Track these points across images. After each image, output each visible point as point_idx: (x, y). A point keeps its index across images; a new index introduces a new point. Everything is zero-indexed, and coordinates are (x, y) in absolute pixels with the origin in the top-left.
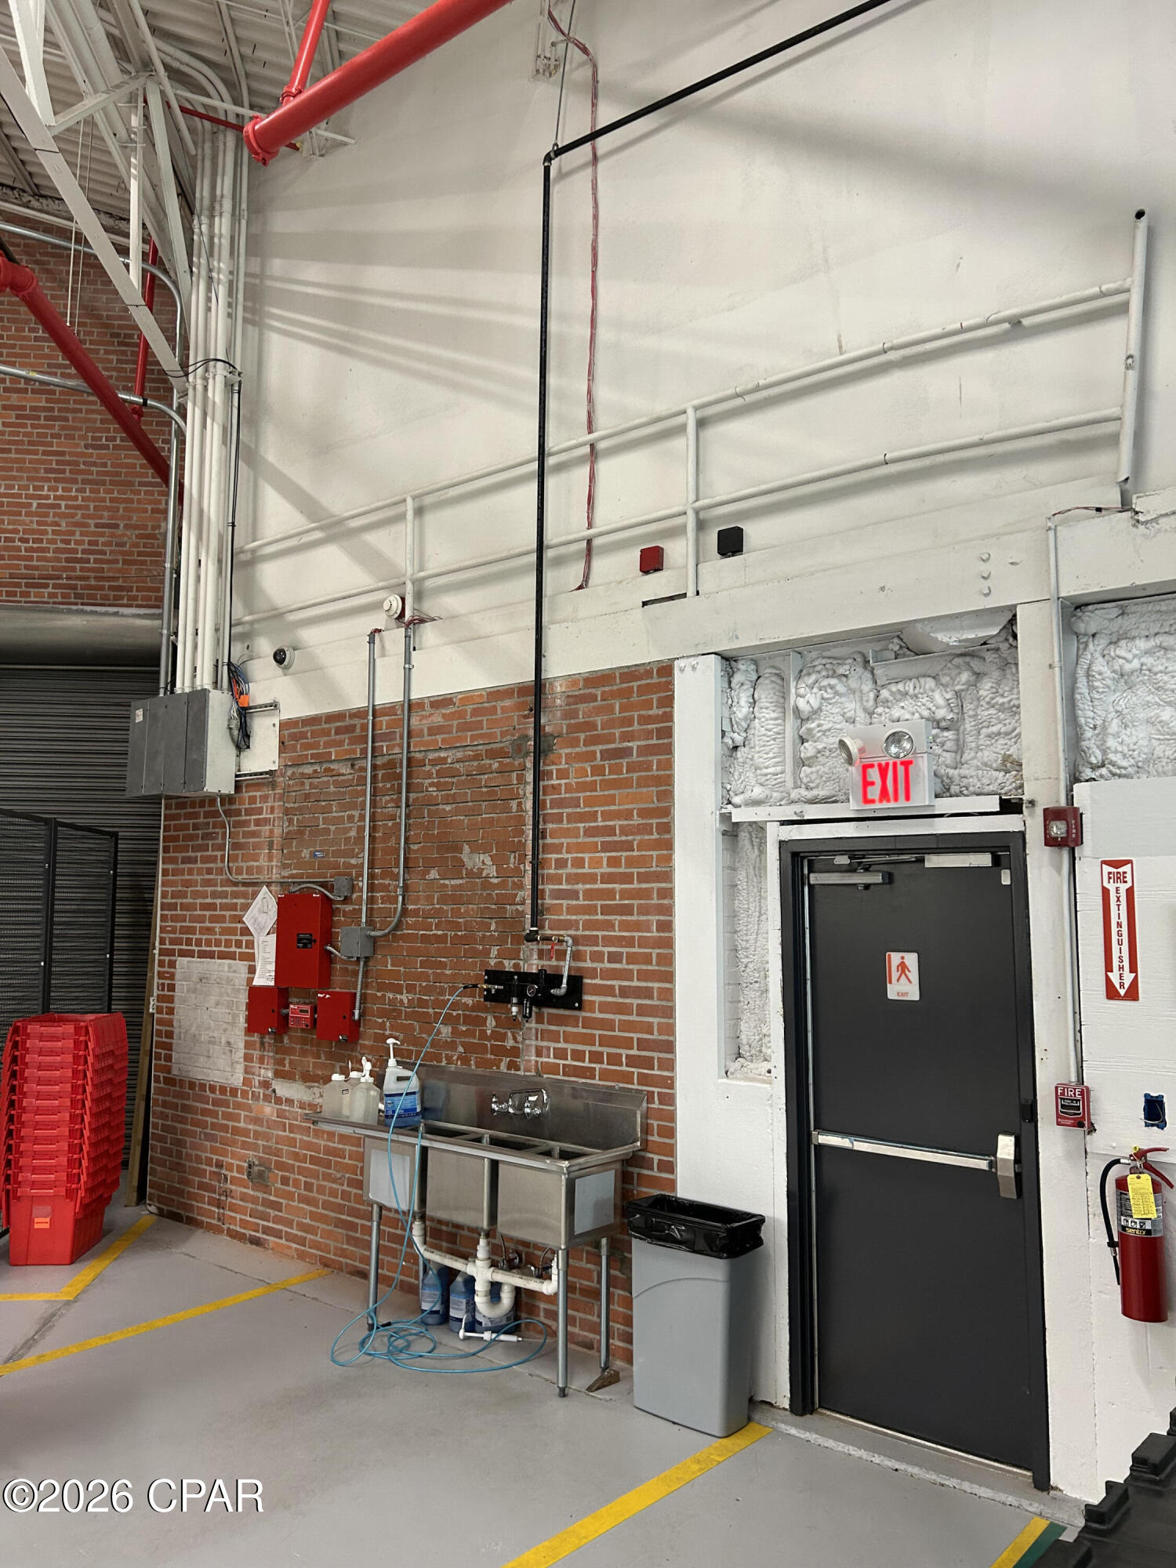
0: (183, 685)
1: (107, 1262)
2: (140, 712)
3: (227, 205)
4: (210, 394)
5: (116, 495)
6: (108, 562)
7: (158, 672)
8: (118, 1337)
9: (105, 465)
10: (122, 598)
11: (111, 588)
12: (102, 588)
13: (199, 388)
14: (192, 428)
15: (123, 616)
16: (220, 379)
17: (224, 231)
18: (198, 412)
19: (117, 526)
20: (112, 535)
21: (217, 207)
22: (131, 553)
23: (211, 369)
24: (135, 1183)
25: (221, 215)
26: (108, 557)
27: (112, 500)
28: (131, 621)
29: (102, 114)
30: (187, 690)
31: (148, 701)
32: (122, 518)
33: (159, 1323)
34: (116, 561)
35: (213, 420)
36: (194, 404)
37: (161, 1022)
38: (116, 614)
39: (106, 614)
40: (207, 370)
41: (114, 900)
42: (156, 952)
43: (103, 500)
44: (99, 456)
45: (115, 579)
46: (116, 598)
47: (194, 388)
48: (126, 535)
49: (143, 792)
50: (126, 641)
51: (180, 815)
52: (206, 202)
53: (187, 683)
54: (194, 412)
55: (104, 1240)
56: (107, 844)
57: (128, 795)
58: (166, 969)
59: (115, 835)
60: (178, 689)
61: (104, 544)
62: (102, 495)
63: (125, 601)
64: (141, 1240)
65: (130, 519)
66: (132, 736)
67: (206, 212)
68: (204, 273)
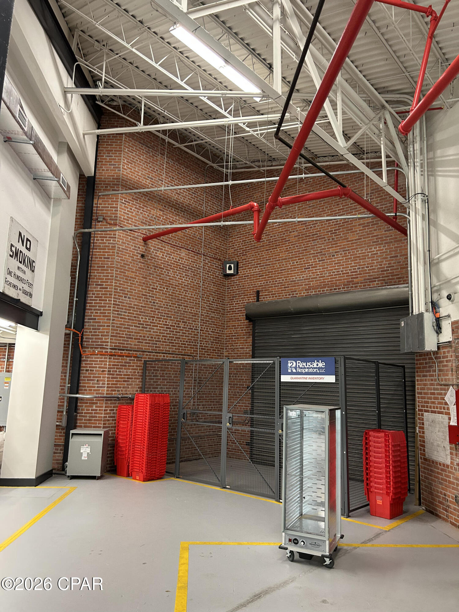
0: (416, 312)
1: (403, 522)
2: (403, 323)
3: (418, 139)
4: (417, 206)
5: (396, 245)
6: (395, 269)
7: (409, 307)
8: (399, 546)
9: (392, 236)
10: (401, 281)
11: (397, 278)
12: (394, 279)
13: (413, 205)
14: (412, 218)
15: (400, 288)
16: (420, 200)
17: (417, 148)
18: (414, 213)
19: (397, 256)
20: (396, 260)
21: (415, 140)
22: (403, 265)
23: (417, 197)
24: (418, 497)
25: (416, 143)
26: (395, 268)
27: (395, 247)
28: (402, 289)
29: (369, 130)
30: (417, 313)
31: (405, 318)
32: (399, 253)
33: (415, 546)
34: (398, 269)
35: (418, 215)
36: (412, 211)
37: (420, 436)
38: (398, 288)
39: (394, 288)
40: (415, 198)
41: (405, 391)
42: (417, 410)
43: (392, 248)
44: (390, 233)
45: (398, 275)
46: (399, 281)
47: (412, 205)
48: (400, 259)
49: (406, 351)
50: (402, 296)
51: (420, 359)
52: (411, 140)
53: (417, 310)
54: (412, 214)
55: (403, 515)
56: (401, 370)
57: (401, 352)
58: (421, 417)
59: (403, 367)
60: (414, 313)
61: (393, 263)
62: (391, 246)
63: (402, 282)
64: (417, 518)
65: (402, 253)
66: (401, 331)
67: (411, 143)
68: (412, 164)
